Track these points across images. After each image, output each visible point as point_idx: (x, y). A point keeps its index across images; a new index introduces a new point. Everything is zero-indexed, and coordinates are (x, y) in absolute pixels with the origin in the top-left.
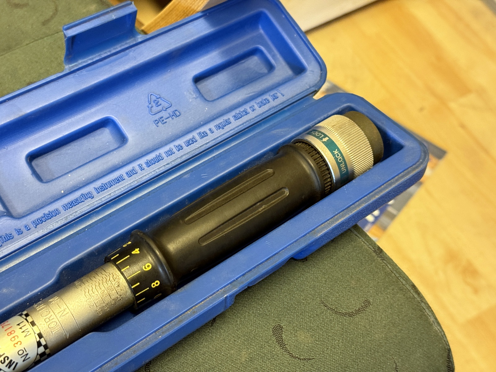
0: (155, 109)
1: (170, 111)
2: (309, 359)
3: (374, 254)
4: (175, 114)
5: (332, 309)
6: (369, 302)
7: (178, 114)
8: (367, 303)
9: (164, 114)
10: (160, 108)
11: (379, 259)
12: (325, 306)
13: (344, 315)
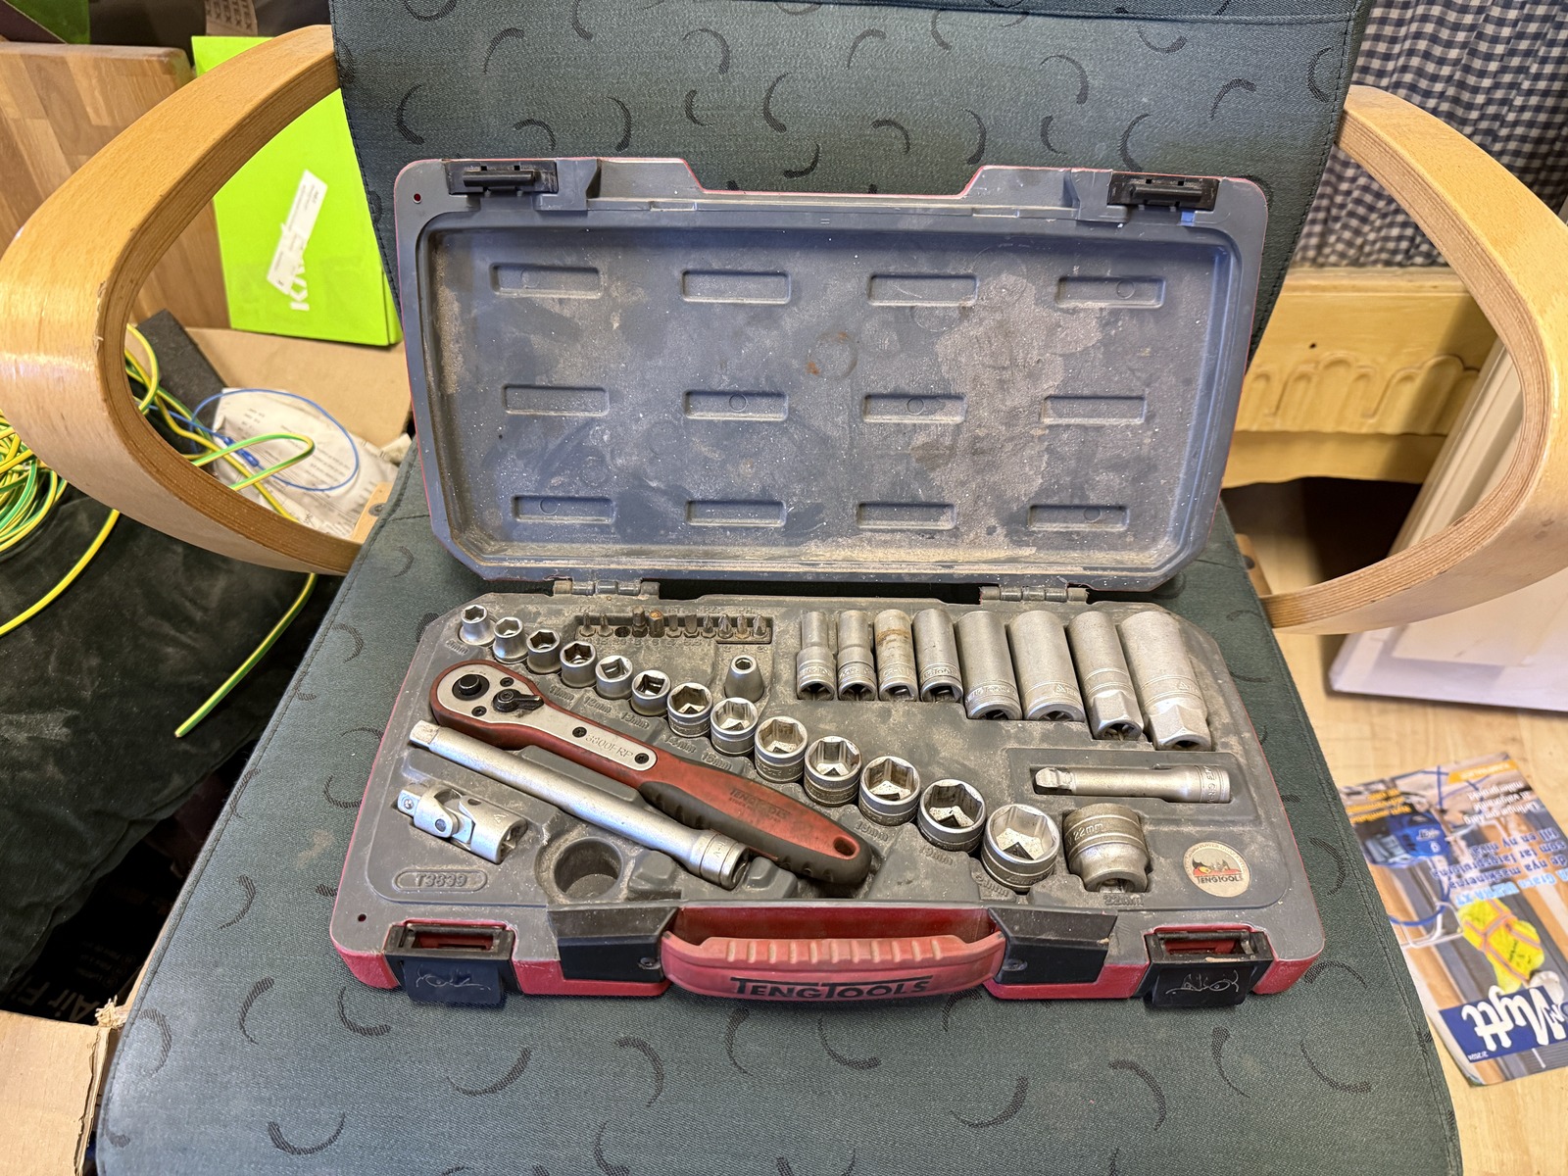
2: (1243, 1094)
3: (1415, 1037)
5: (1310, 1061)
6: (1369, 1089)
8: (1366, 1087)
11: (1419, 1048)
12: (1304, 1051)
13: (1325, 1079)
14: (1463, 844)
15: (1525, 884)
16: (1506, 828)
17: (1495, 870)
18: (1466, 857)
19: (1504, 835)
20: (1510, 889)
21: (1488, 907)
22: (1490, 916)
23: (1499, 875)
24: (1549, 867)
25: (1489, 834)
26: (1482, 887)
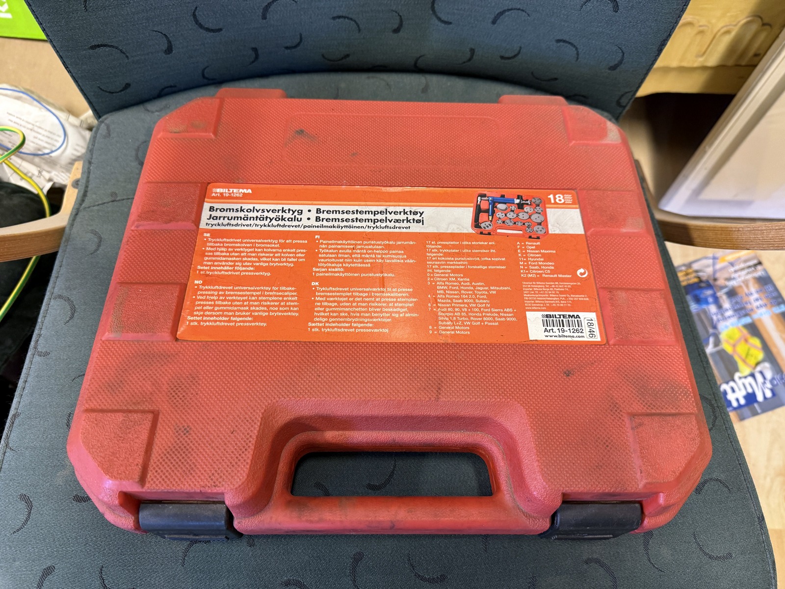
2: (661, 571)
5: (699, 544)
6: (731, 556)
8: (729, 556)
12: (695, 538)
13: (706, 554)
14: (725, 297)
15: (756, 316)
16: (747, 286)
17: (741, 310)
18: (726, 304)
19: (746, 290)
20: (748, 320)
21: (736, 331)
22: (737, 335)
23: (743, 312)
24: (769, 306)
25: (739, 291)
26: (734, 320)
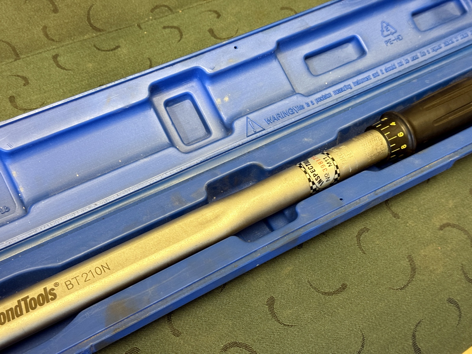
0: (386, 33)
1: (396, 35)
4: (399, 38)
7: (401, 38)
9: (392, 37)
10: (389, 32)
